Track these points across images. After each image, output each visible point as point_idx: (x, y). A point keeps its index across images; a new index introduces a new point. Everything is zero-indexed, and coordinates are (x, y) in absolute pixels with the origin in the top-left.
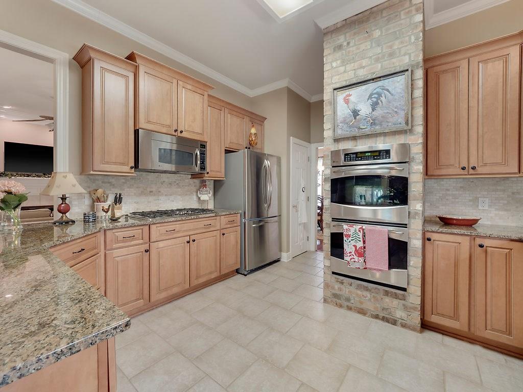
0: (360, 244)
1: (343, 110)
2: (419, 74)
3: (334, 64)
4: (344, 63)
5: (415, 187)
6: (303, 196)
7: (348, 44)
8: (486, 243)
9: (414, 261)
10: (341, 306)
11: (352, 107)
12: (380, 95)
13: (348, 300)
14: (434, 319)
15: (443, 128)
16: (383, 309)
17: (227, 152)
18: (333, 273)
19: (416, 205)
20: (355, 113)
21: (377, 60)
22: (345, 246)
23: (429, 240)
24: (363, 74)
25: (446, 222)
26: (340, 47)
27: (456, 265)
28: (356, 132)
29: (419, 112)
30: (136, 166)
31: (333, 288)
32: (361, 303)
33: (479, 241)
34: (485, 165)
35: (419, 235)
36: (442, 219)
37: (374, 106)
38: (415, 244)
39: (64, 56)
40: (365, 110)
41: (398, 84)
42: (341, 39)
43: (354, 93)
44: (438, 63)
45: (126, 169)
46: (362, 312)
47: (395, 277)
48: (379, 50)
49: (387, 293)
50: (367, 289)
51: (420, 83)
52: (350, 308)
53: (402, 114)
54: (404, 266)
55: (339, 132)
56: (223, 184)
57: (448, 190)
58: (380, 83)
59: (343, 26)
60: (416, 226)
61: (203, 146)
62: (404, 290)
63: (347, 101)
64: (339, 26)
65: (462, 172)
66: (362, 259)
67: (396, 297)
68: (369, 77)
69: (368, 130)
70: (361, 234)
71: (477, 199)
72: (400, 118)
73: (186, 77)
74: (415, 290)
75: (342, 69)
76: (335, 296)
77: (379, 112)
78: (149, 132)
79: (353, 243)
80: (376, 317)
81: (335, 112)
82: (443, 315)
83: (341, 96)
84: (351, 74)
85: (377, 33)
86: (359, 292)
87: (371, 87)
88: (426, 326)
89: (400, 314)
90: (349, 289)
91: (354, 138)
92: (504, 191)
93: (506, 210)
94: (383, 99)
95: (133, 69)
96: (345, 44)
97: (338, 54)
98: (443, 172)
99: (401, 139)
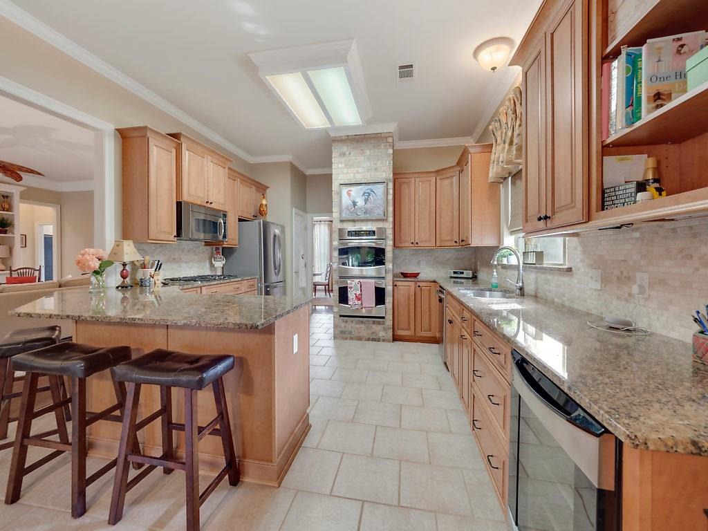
0: (359, 292)
1: (346, 201)
2: (391, 185)
3: (340, 166)
4: (347, 166)
5: (389, 255)
6: (302, 262)
7: (350, 153)
8: (421, 284)
9: (389, 299)
10: (346, 339)
11: (352, 198)
12: (369, 194)
13: (351, 333)
14: (399, 332)
15: (403, 218)
16: (373, 333)
17: (240, 220)
18: (341, 316)
19: (389, 266)
20: (355, 204)
21: (368, 170)
22: (349, 295)
23: (396, 286)
24: (359, 178)
25: (405, 275)
26: (344, 154)
27: (409, 299)
28: (355, 217)
29: (391, 209)
30: (179, 234)
31: (341, 327)
32: (359, 333)
33: (418, 284)
34: (422, 242)
35: (391, 283)
36: (402, 273)
37: (366, 201)
38: (389, 289)
40: (360, 202)
41: (379, 189)
42: (345, 149)
43: (354, 189)
44: (401, 177)
46: (360, 339)
47: (379, 310)
48: (369, 164)
49: (374, 322)
50: (362, 322)
51: (391, 191)
52: (352, 339)
53: (382, 209)
54: (383, 303)
55: (345, 216)
56: (236, 250)
57: (406, 256)
58: (370, 187)
59: (346, 140)
60: (390, 277)
61: (225, 216)
62: (383, 318)
63: (349, 195)
64: (343, 138)
65: (412, 245)
66: (360, 302)
67: (379, 323)
68: (363, 182)
69: (362, 216)
70: (359, 285)
71: (420, 261)
72: (381, 211)
74: (389, 317)
75: (345, 170)
76: (342, 332)
77: (369, 205)
78: (188, 203)
79: (354, 292)
80: (368, 340)
81: (341, 201)
82: (403, 329)
83: (345, 190)
84: (352, 175)
85: (368, 152)
86: (358, 326)
87: (364, 188)
88: (396, 339)
89: (382, 334)
90: (352, 325)
91: (354, 221)
92: (431, 256)
93: (433, 268)
94: (371, 197)
96: (348, 153)
97: (343, 159)
98: (403, 245)
99: (380, 225)
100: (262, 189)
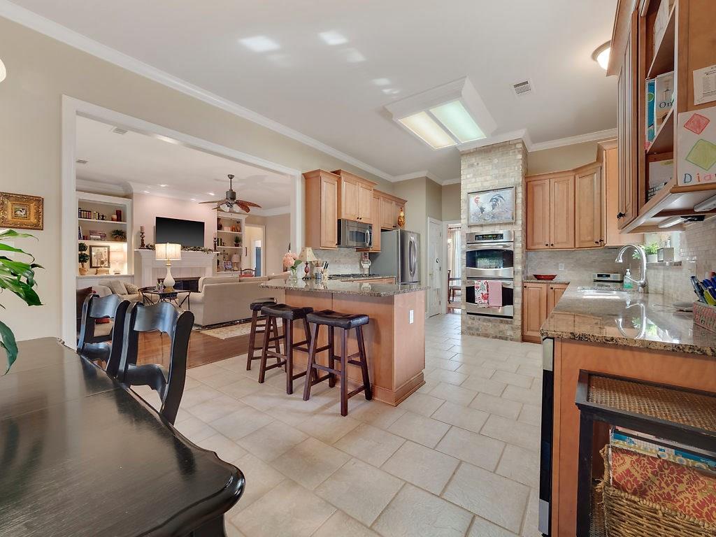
0: (485, 292)
1: (474, 207)
2: (520, 189)
3: (468, 176)
4: (475, 176)
5: (518, 257)
6: (436, 266)
7: (478, 164)
8: (554, 286)
9: (517, 300)
10: (473, 334)
11: (480, 205)
12: (497, 200)
13: (478, 329)
14: (529, 333)
15: (536, 220)
16: (500, 331)
17: (382, 230)
18: (468, 313)
19: (518, 267)
20: (482, 210)
21: (496, 178)
22: (476, 295)
23: (525, 287)
24: (487, 185)
25: (538, 277)
26: (472, 165)
27: (540, 300)
28: (482, 222)
29: (520, 212)
30: (339, 243)
31: (468, 324)
32: (486, 330)
33: (551, 286)
34: (558, 243)
35: (520, 284)
36: (536, 276)
37: (494, 206)
38: (518, 290)
39: (298, 174)
40: (488, 208)
41: (508, 195)
42: (473, 160)
43: (482, 197)
44: (534, 179)
45: (334, 245)
46: (487, 336)
47: (508, 310)
48: (496, 172)
49: (502, 322)
50: (490, 321)
51: (520, 195)
52: (479, 335)
53: (510, 212)
54: (511, 303)
55: (472, 222)
56: (378, 256)
57: (541, 258)
58: (497, 193)
59: (474, 152)
60: (519, 279)
61: (371, 227)
62: (511, 317)
63: (476, 201)
64: (472, 151)
65: (546, 247)
66: (486, 301)
67: (507, 323)
68: (491, 188)
69: (490, 221)
70: (486, 286)
71: (558, 264)
72: (509, 215)
73: (363, 180)
74: (518, 317)
75: (473, 180)
76: (469, 328)
77: (496, 210)
78: (346, 220)
79: (481, 291)
80: (496, 337)
81: (468, 208)
82: (533, 331)
83: (473, 198)
84: (480, 184)
85: (496, 161)
86: (485, 324)
87: (492, 194)
88: (524, 339)
89: (509, 333)
90: (478, 323)
91: (482, 226)
92: (572, 258)
93: (573, 270)
94: (499, 202)
95: (336, 179)
96: (475, 164)
97: (471, 170)
98: (536, 247)
99: (509, 228)
100: (401, 203)
